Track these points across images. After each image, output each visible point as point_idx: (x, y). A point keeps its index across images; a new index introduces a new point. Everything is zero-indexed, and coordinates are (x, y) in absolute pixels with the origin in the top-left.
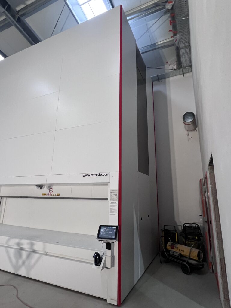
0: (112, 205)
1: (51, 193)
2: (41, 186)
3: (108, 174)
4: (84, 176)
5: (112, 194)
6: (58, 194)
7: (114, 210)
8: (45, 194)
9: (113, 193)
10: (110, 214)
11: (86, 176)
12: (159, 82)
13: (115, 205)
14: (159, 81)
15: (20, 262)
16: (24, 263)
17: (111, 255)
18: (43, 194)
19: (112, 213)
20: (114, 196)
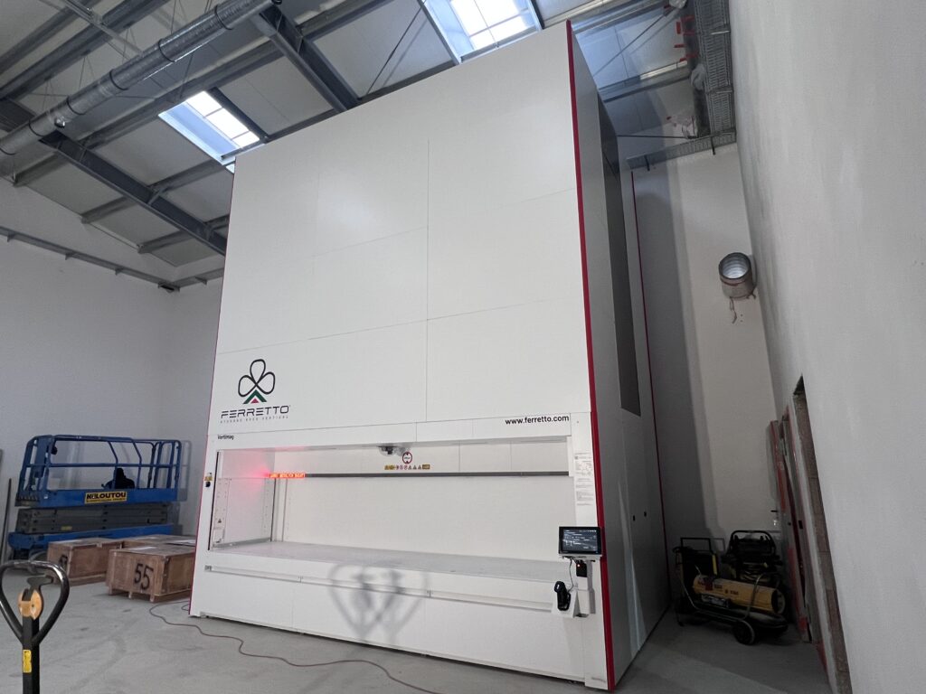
0: (581, 483)
1: (407, 462)
2: (389, 449)
3: (566, 418)
4: (508, 422)
5: (580, 461)
6: (425, 467)
7: (585, 494)
8: (392, 468)
9: (582, 458)
10: (578, 505)
11: (514, 422)
12: (649, 170)
13: (587, 483)
14: (648, 165)
15: (370, 617)
16: (379, 618)
17: (589, 589)
18: (387, 468)
19: (583, 502)
20: (584, 465)
